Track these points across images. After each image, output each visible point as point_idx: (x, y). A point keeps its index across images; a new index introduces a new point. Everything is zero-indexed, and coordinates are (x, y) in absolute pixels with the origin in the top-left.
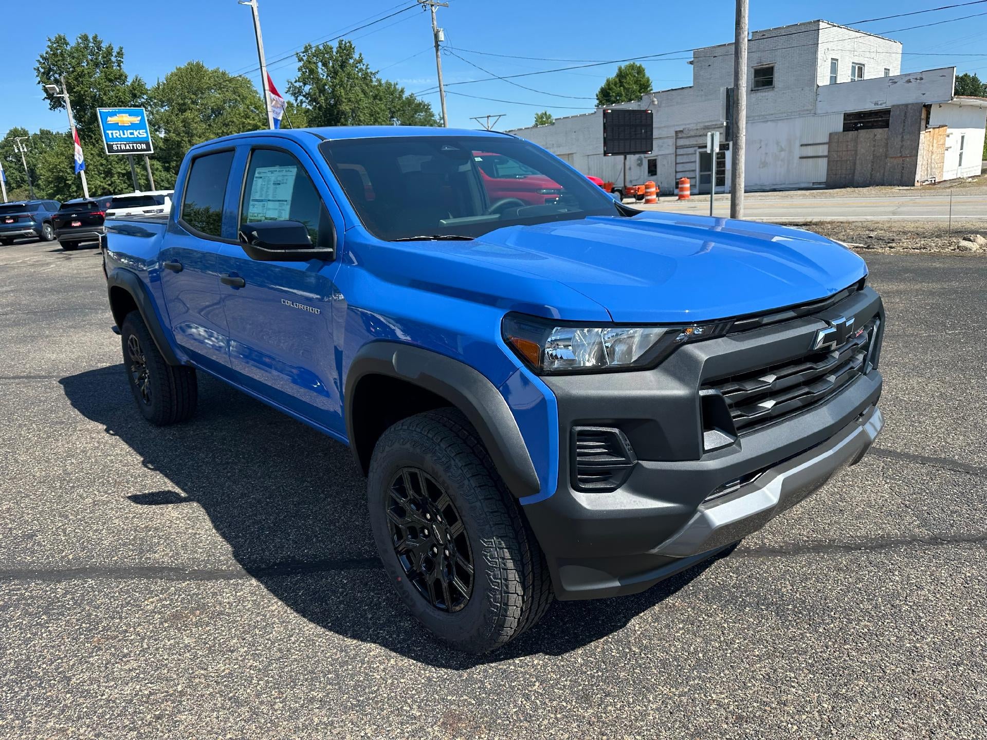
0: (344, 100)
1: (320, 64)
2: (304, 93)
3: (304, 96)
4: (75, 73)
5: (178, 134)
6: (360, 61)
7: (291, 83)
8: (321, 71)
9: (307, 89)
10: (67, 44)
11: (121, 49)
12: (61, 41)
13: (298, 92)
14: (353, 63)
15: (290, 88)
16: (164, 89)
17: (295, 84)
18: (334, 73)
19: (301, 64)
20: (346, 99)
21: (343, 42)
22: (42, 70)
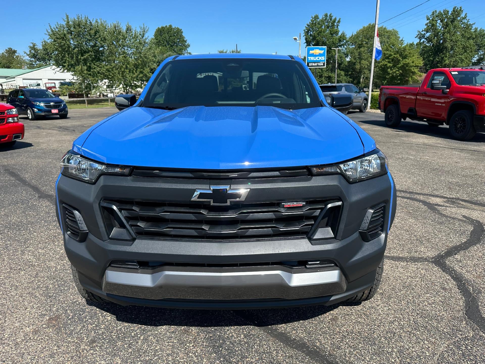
0: (448, 40)
1: (439, 21)
2: (426, 37)
3: (425, 39)
4: (318, 31)
5: (355, 59)
6: (465, 18)
7: (420, 32)
8: (439, 25)
9: (428, 35)
10: (318, 18)
11: (340, 19)
12: (316, 17)
13: (423, 37)
14: (460, 19)
15: (418, 35)
16: (354, 37)
17: (422, 33)
18: (446, 26)
19: (428, 21)
20: (449, 40)
21: (456, 8)
22: (306, 31)
